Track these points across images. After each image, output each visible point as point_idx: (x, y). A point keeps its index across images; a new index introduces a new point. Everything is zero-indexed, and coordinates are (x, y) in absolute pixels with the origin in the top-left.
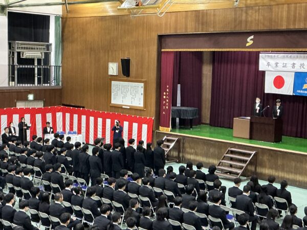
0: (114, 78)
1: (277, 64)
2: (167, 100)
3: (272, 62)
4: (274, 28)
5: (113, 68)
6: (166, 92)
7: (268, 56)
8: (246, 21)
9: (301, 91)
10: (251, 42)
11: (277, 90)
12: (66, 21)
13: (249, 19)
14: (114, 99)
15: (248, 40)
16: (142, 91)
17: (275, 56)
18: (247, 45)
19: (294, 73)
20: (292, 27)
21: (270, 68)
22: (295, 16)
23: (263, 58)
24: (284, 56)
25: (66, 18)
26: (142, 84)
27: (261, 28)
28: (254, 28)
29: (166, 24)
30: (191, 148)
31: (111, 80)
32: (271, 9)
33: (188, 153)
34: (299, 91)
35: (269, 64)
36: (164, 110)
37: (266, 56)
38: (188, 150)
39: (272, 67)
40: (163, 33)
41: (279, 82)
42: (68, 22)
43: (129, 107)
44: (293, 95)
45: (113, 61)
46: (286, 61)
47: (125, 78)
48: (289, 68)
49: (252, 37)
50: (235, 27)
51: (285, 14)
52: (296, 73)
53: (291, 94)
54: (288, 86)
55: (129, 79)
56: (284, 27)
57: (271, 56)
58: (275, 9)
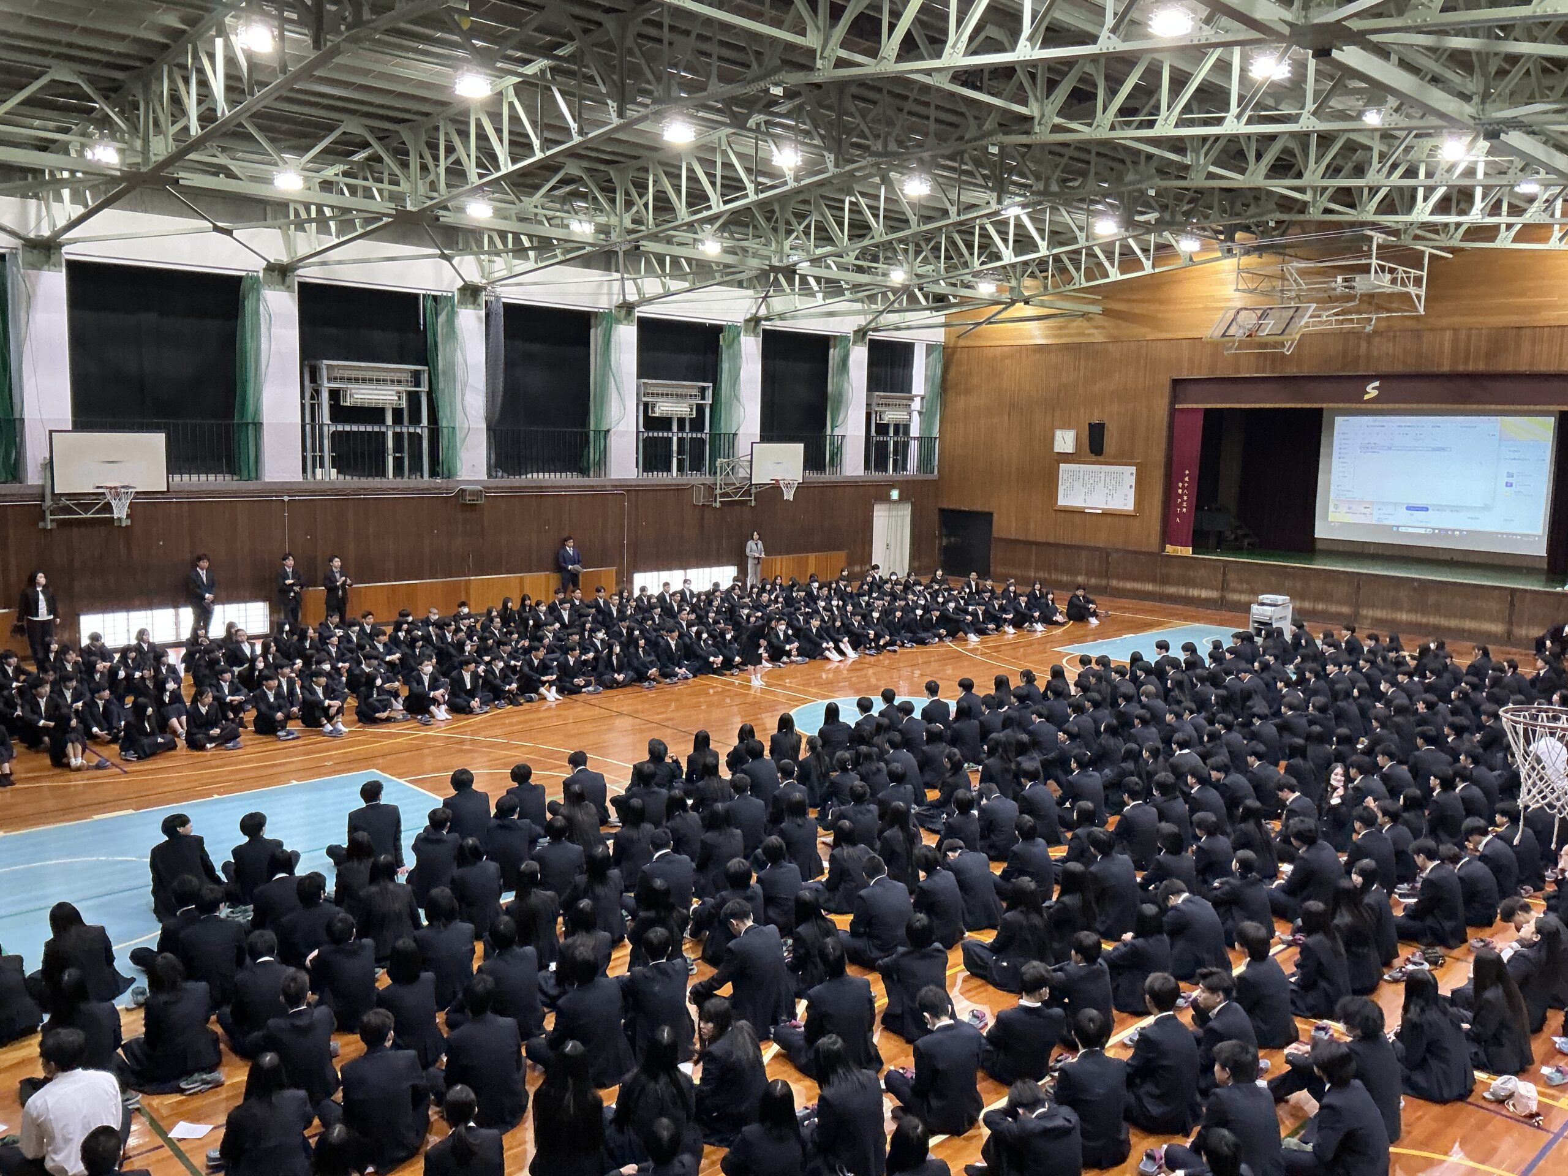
0: (1066, 458)
2: (1186, 498)
4: (1423, 370)
5: (1065, 441)
6: (1183, 482)
8: (1368, 357)
10: (1375, 393)
12: (953, 353)
13: (1375, 353)
14: (1065, 496)
15: (1369, 389)
16: (1132, 481)
18: (1366, 397)
20: (1461, 368)
22: (1468, 351)
25: (955, 348)
26: (1133, 469)
27: (1399, 368)
28: (1384, 369)
29: (1191, 361)
30: (1241, 581)
31: (1059, 462)
32: (1419, 337)
33: (1235, 591)
36: (1178, 515)
38: (1233, 585)
40: (1185, 375)
42: (957, 356)
43: (1100, 511)
45: (1065, 426)
47: (1094, 458)
49: (1377, 384)
50: (1344, 366)
51: (1447, 345)
55: (1101, 459)
56: (1446, 368)
58: (1427, 337)
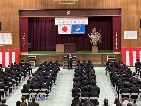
1: (64, 22)
2: (25, 40)
3: (62, 21)
4: (80, 8)
6: (24, 36)
7: (59, 19)
8: (68, 5)
9: (75, 32)
10: (69, 13)
11: (64, 32)
17: (62, 19)
19: (71, 25)
21: (60, 24)
23: (57, 19)
24: (67, 19)
26: (11, 33)
29: (24, 6)
34: (74, 32)
35: (60, 22)
36: (23, 45)
37: (58, 19)
39: (62, 23)
40: (22, 9)
41: (65, 29)
43: (2, 45)
44: (72, 34)
46: (67, 21)
48: (70, 23)
49: (69, 11)
50: (62, 7)
52: (72, 25)
53: (71, 33)
54: (69, 30)
57: (61, 19)
